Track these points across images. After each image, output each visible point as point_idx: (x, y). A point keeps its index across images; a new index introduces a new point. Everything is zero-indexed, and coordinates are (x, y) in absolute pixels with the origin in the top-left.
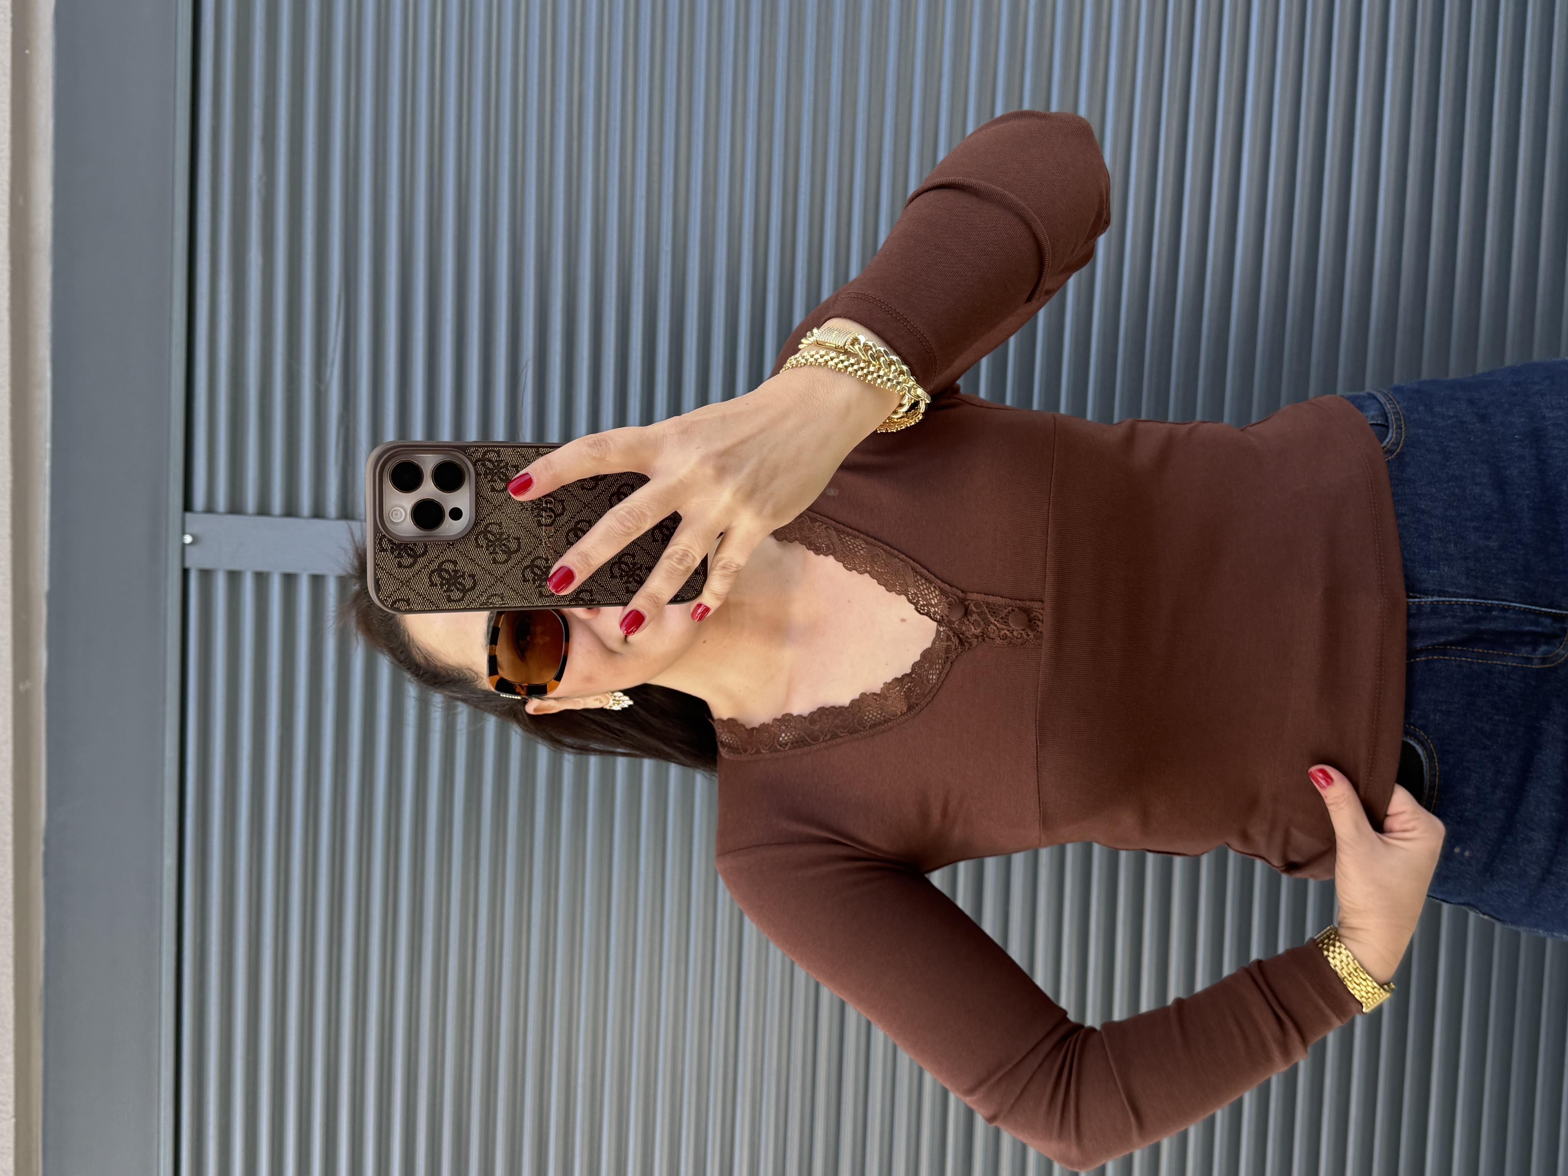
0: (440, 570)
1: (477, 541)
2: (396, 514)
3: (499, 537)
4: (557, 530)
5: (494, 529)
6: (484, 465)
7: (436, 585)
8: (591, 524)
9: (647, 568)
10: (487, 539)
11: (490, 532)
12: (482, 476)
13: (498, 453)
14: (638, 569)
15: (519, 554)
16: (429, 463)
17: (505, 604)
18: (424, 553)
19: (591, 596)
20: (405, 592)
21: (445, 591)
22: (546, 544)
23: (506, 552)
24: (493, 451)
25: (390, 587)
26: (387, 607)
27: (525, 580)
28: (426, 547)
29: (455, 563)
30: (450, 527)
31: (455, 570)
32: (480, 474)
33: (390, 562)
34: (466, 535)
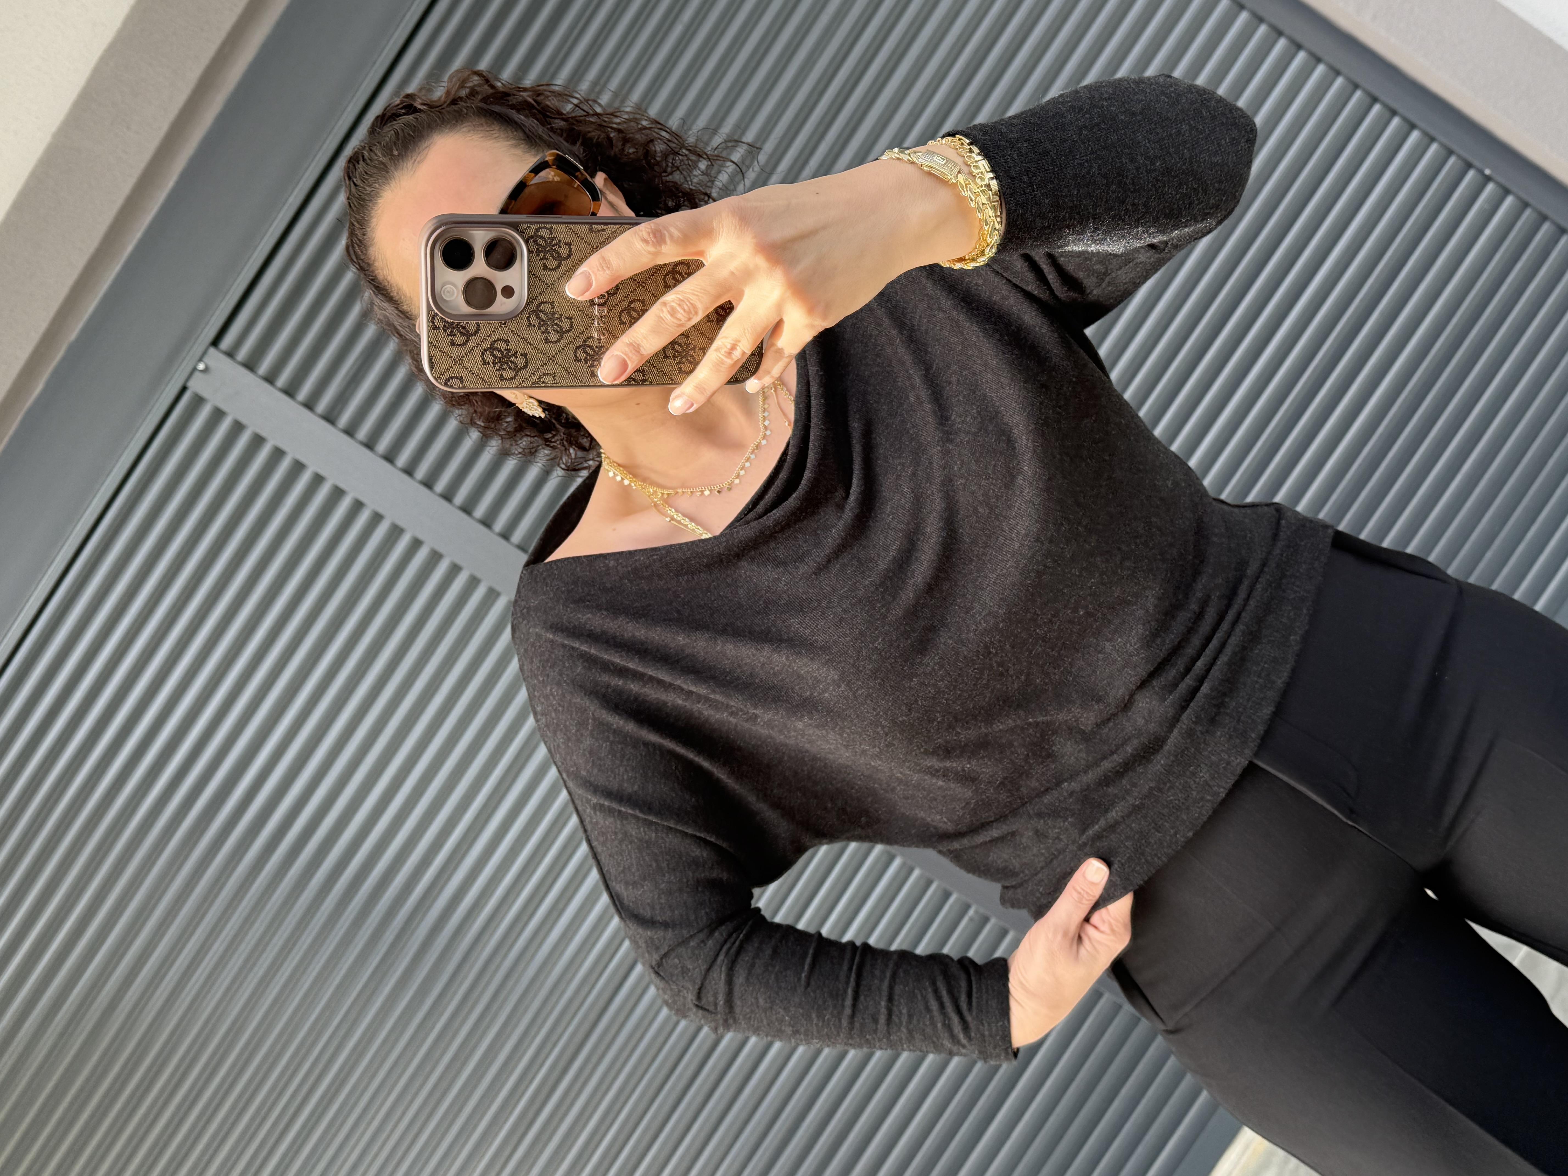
0: (492, 348)
1: (529, 320)
2: (448, 292)
4: (610, 310)
5: (546, 307)
6: (535, 242)
7: (489, 363)
10: (539, 318)
11: (541, 311)
12: (535, 254)
13: (551, 230)
14: (691, 350)
15: (571, 334)
16: (480, 239)
18: (476, 332)
19: (644, 376)
20: (458, 371)
21: (497, 370)
22: (599, 324)
23: (558, 332)
24: (545, 228)
25: (442, 364)
26: (441, 384)
27: (578, 360)
28: (478, 325)
29: (507, 341)
30: (502, 305)
31: (507, 349)
32: (533, 252)
33: (443, 339)
34: (518, 313)
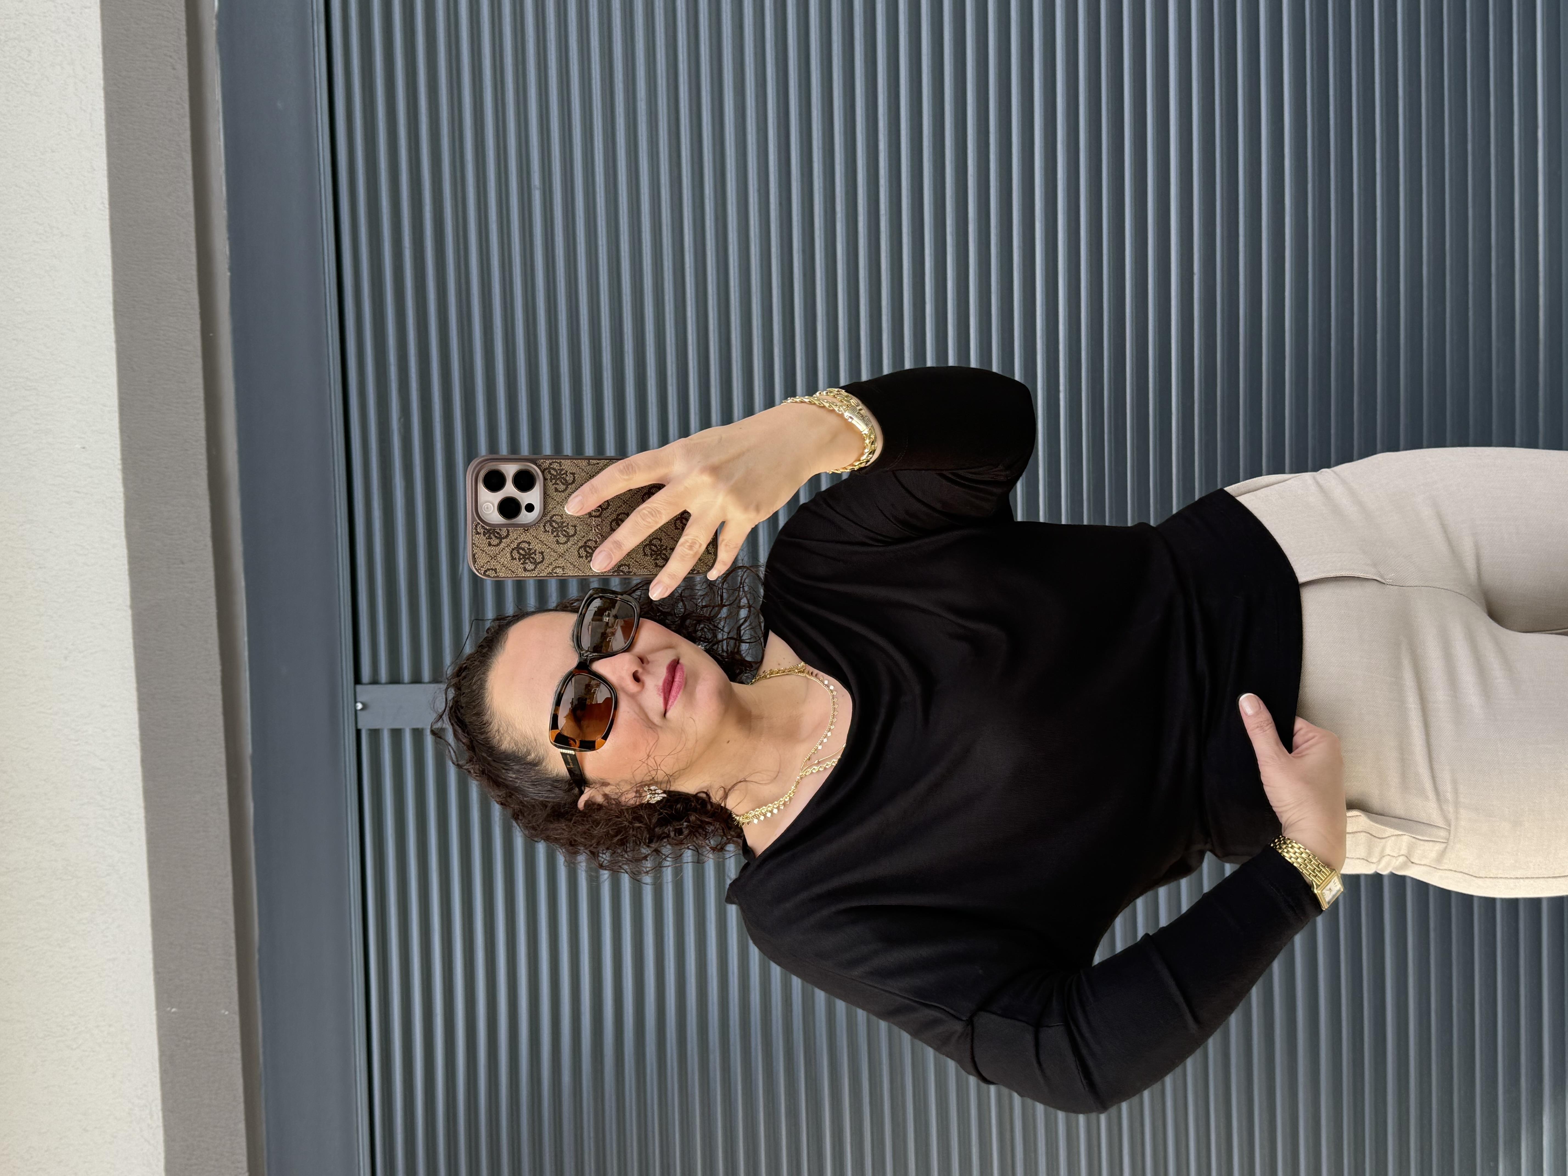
0: (518, 548)
1: (545, 528)
2: (487, 508)
3: (561, 525)
4: (604, 521)
5: (556, 518)
7: (515, 559)
9: (671, 549)
11: (554, 521)
12: (549, 481)
13: (560, 463)
14: (664, 549)
15: (575, 538)
16: (510, 470)
17: (566, 573)
18: (507, 536)
19: (629, 568)
20: (493, 563)
21: (522, 564)
22: (596, 531)
23: (566, 536)
24: (556, 462)
25: (482, 560)
26: (481, 574)
27: (580, 557)
28: (508, 532)
29: (529, 543)
30: (525, 517)
31: (529, 548)
32: (547, 479)
33: (482, 540)
34: (537, 523)
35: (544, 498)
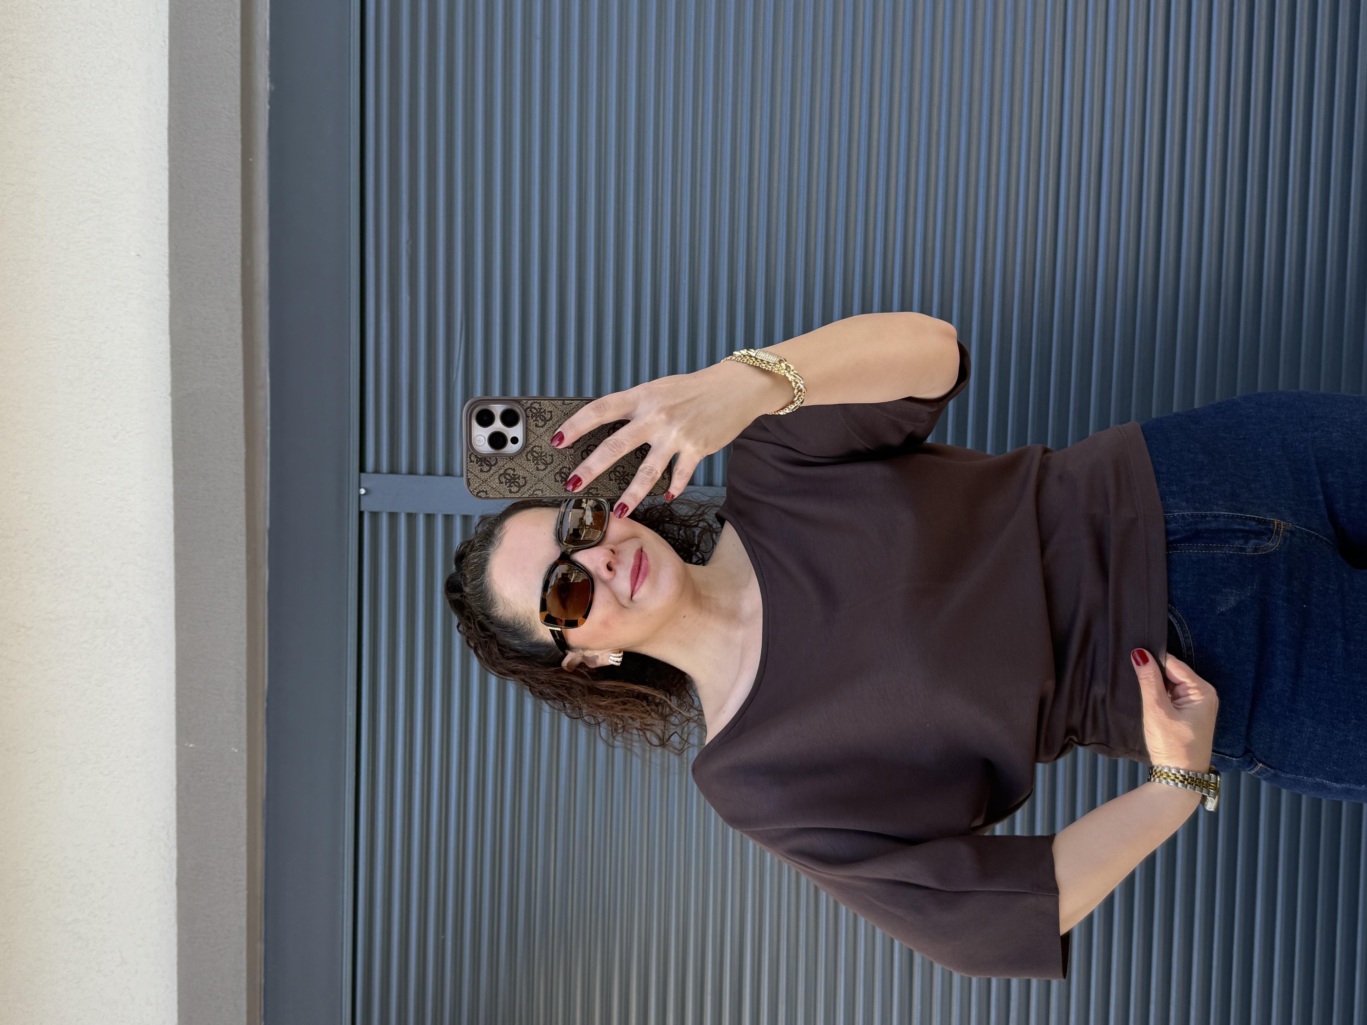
0: (505, 473)
1: (527, 457)
2: (480, 441)
3: (540, 455)
4: (576, 451)
5: (537, 449)
6: (531, 411)
7: (503, 483)
8: (596, 446)
10: (533, 456)
11: (534, 451)
12: (530, 418)
13: (540, 404)
14: (626, 475)
15: (552, 465)
16: (498, 409)
17: (544, 495)
18: (496, 464)
19: (597, 491)
20: (485, 487)
21: (508, 487)
22: (568, 459)
23: (544, 464)
24: (536, 402)
25: (475, 483)
26: (474, 495)
27: (556, 481)
28: (497, 459)
29: (514, 470)
30: (511, 448)
31: (514, 474)
32: (529, 417)
33: (476, 468)
34: (521, 453)
35: (526, 432)
